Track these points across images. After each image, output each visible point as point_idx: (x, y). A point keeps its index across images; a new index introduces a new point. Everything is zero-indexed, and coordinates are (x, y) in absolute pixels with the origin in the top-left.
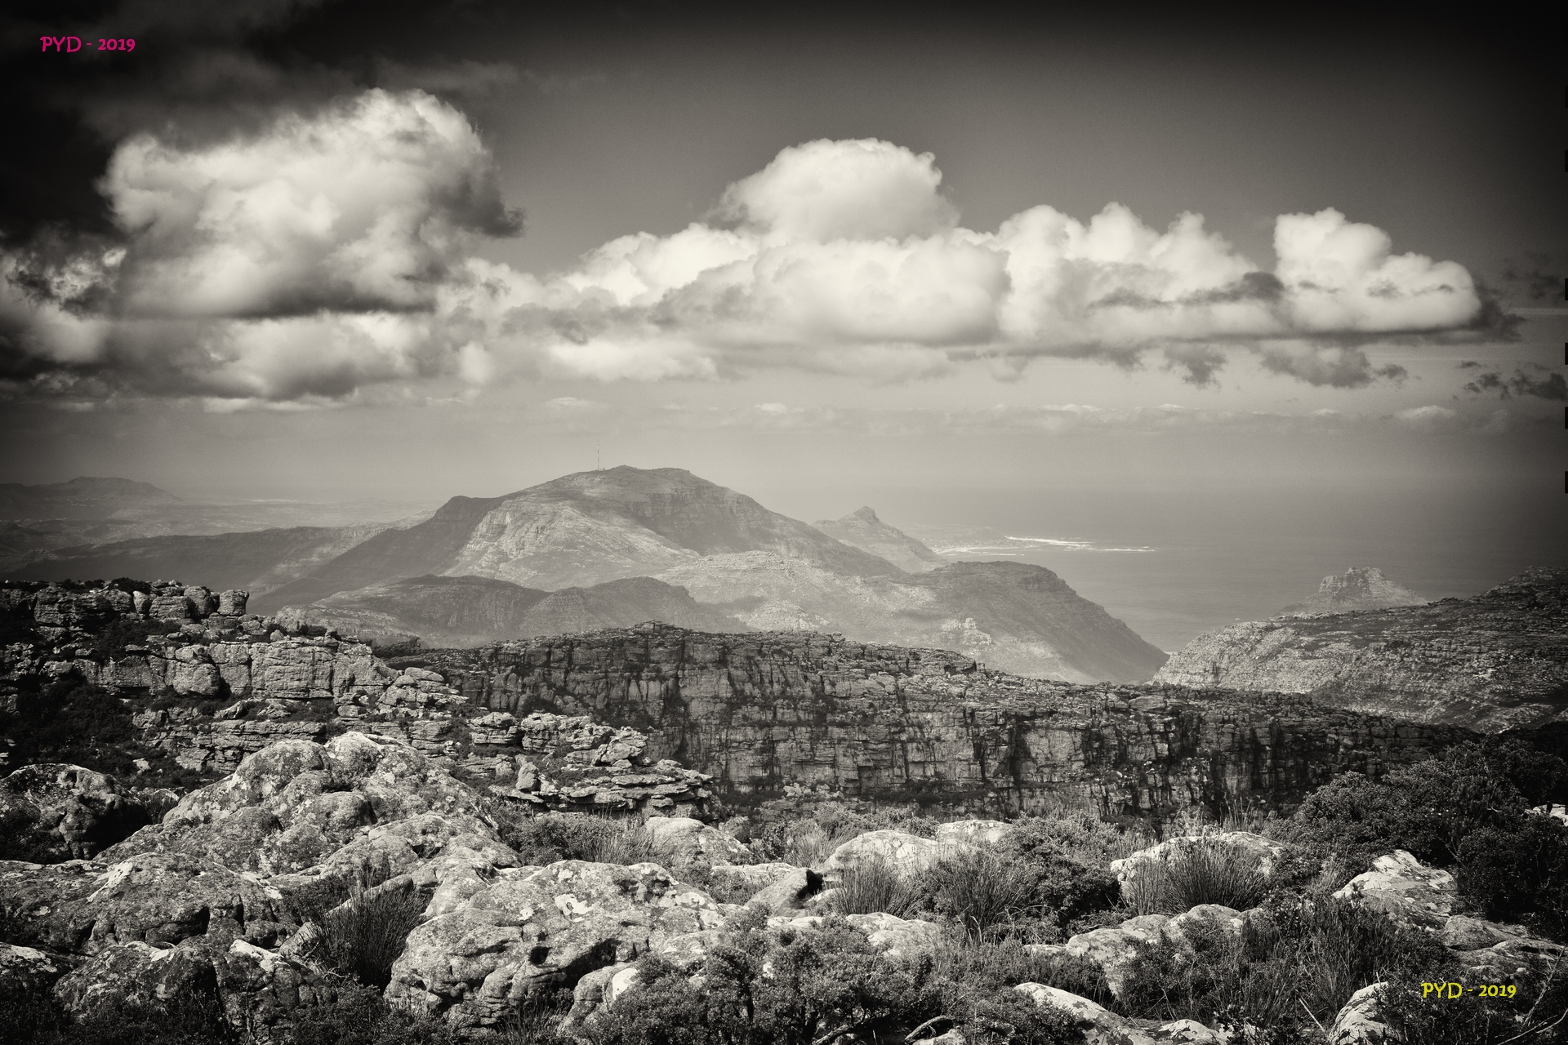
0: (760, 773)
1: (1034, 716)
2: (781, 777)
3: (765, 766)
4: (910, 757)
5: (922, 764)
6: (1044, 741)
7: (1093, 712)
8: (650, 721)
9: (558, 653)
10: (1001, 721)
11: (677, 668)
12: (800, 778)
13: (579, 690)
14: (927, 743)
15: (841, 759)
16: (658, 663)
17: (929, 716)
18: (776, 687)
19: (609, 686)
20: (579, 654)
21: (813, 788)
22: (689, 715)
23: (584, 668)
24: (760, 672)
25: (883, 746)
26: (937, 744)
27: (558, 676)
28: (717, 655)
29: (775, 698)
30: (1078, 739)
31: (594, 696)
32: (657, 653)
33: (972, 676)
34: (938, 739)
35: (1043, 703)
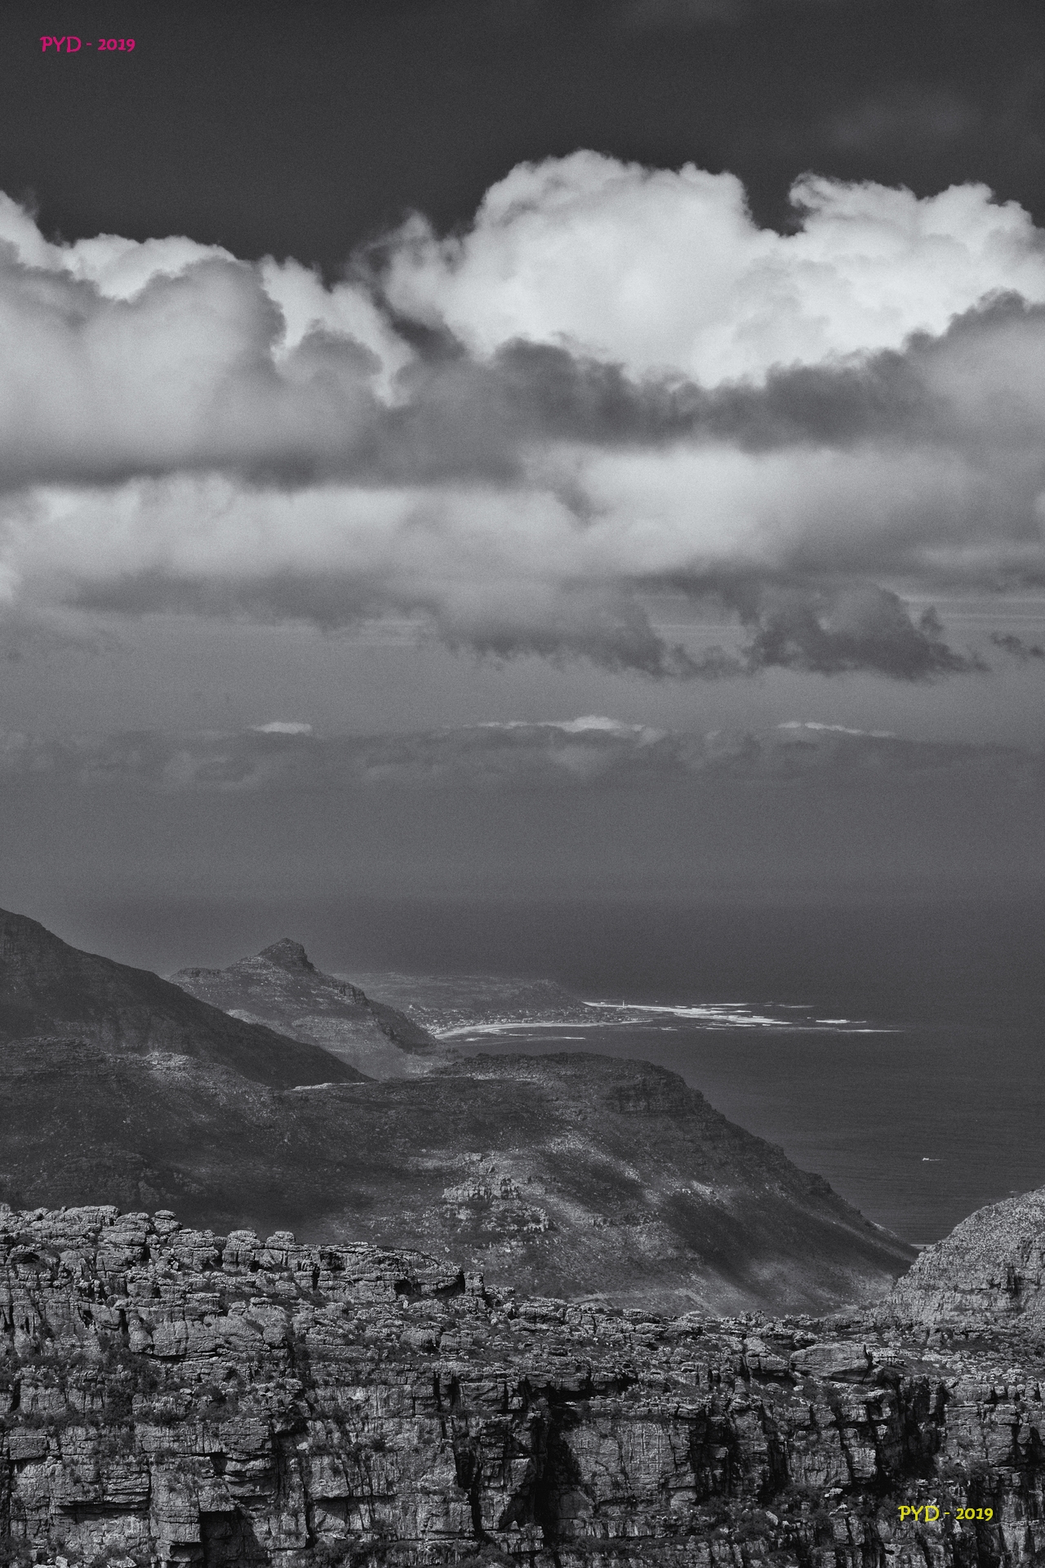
1: (587, 1389)
2: (27, 1544)
4: (317, 1488)
5: (344, 1503)
6: (610, 1445)
7: (714, 1380)
10: (516, 1402)
12: (71, 1545)
14: (354, 1456)
15: (162, 1496)
17: (359, 1395)
25: (257, 1464)
26: (375, 1457)
29: (18, 1364)
30: (682, 1441)
33: (455, 1303)
34: (379, 1446)
35: (607, 1360)
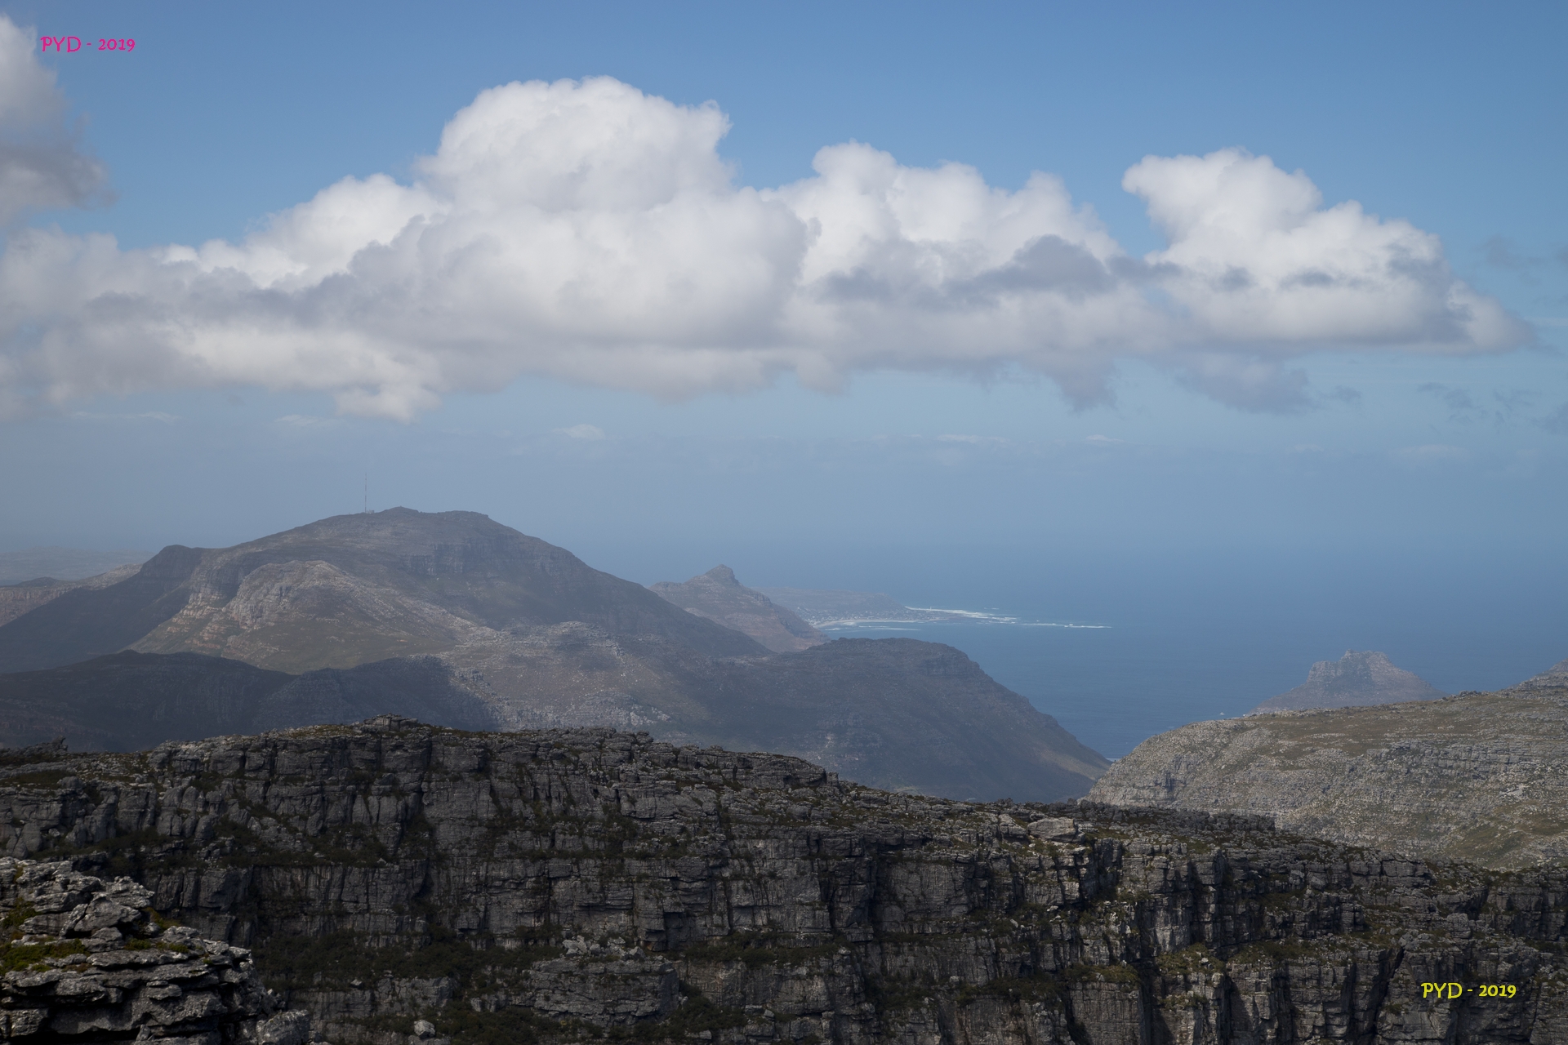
0: (531, 922)
1: (901, 844)
2: (560, 928)
3: (538, 913)
4: (735, 900)
5: (751, 910)
6: (915, 878)
7: (980, 840)
8: (382, 851)
9: (256, 759)
10: (857, 851)
11: (421, 779)
12: (587, 929)
13: (283, 808)
14: (758, 880)
15: (641, 902)
16: (394, 772)
17: (761, 845)
18: (555, 804)
19: (325, 803)
20: (284, 758)
21: (603, 943)
22: (436, 843)
23: (291, 779)
24: (534, 784)
25: (698, 884)
26: (771, 882)
27: (254, 790)
28: (476, 761)
29: (554, 821)
30: (960, 876)
31: (303, 818)
32: (394, 758)
33: (820, 790)
34: (773, 875)
35: (914, 827)
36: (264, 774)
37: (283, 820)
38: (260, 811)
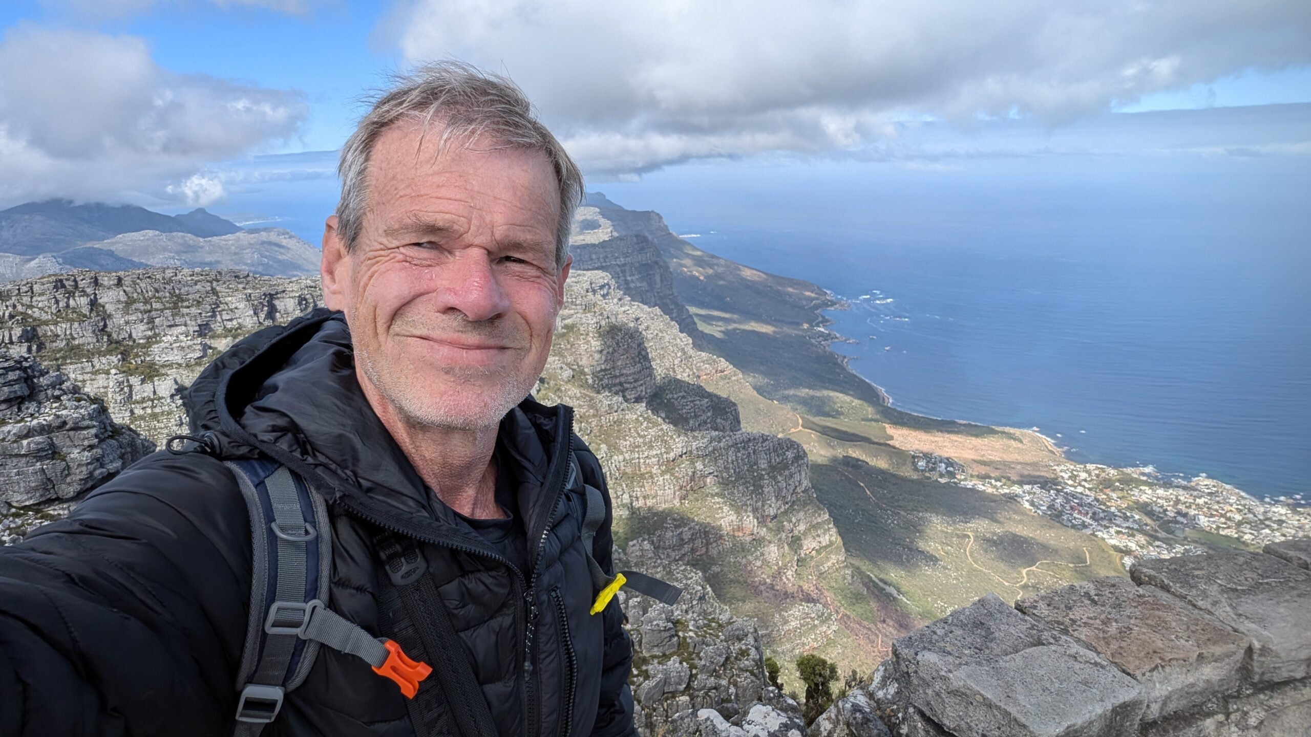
0: (149, 333)
1: (277, 293)
2: (160, 334)
3: (151, 329)
4: (224, 318)
5: (231, 320)
6: (283, 303)
7: (301, 289)
8: (85, 316)
9: (24, 289)
10: (263, 297)
11: (95, 289)
12: (170, 333)
13: (40, 305)
14: (231, 310)
15: (189, 322)
16: (83, 288)
17: (230, 299)
18: (150, 293)
20: (36, 288)
21: (177, 337)
22: (106, 311)
23: (41, 295)
24: (140, 287)
25: (210, 314)
26: (236, 311)
27: (26, 300)
28: (116, 282)
29: (151, 299)
30: (297, 301)
31: (50, 307)
33: (248, 279)
34: (236, 308)
35: (280, 287)
36: (29, 293)
37: (41, 309)
38: (31, 307)
